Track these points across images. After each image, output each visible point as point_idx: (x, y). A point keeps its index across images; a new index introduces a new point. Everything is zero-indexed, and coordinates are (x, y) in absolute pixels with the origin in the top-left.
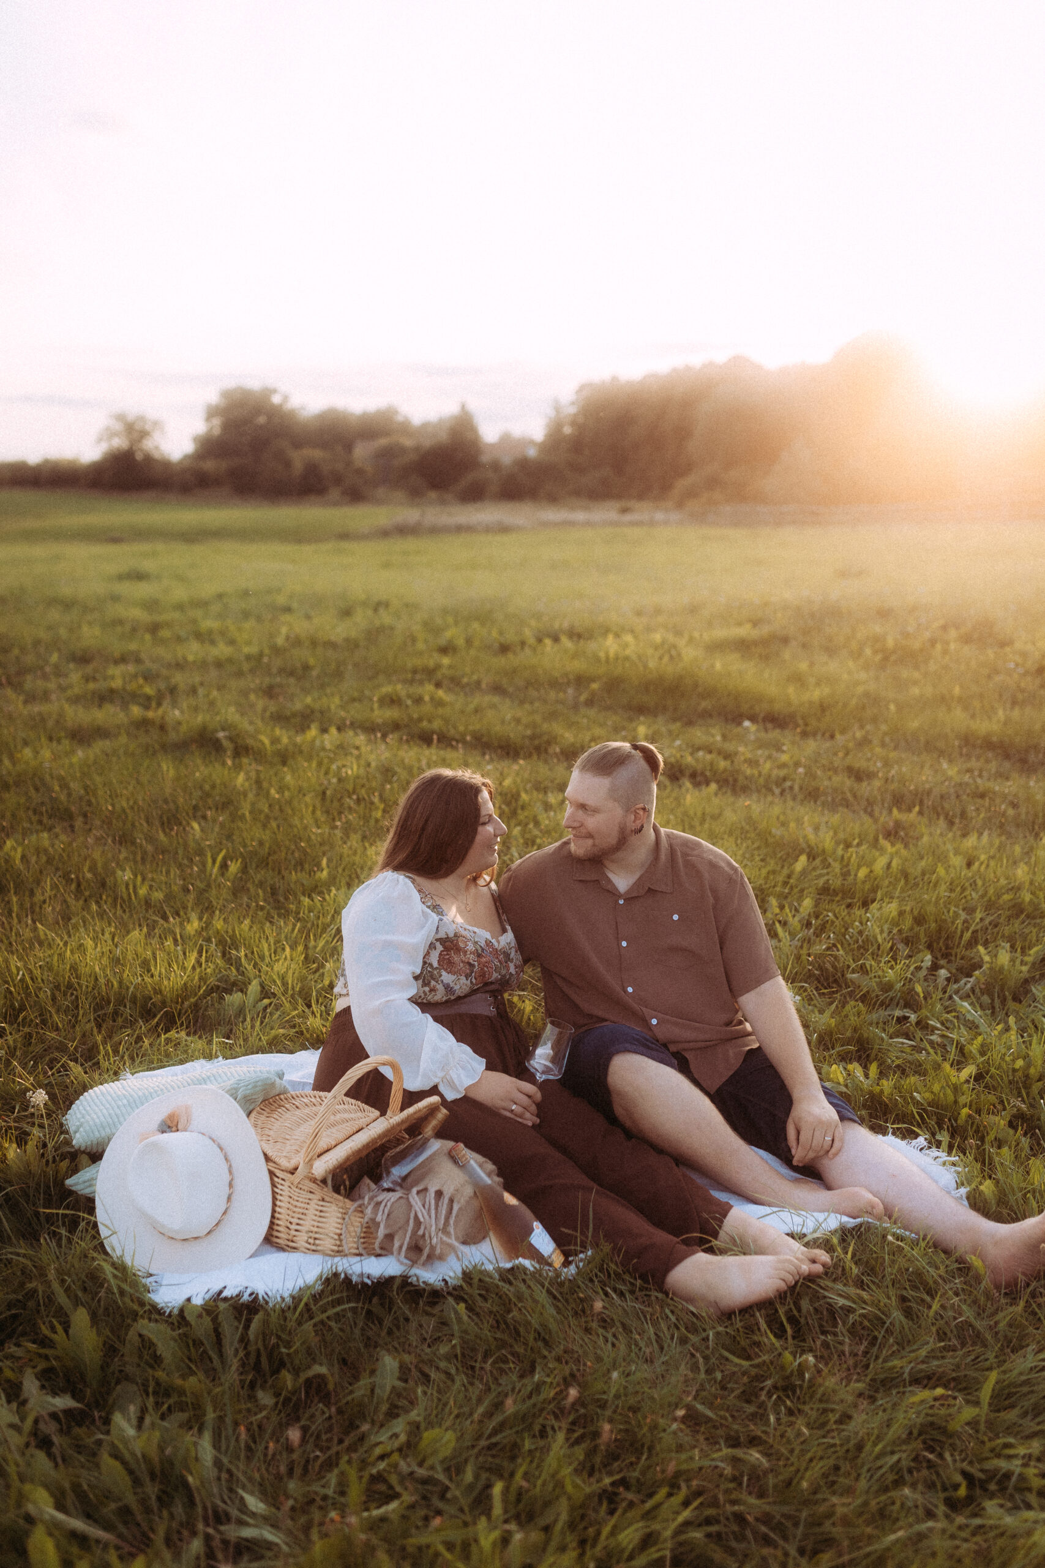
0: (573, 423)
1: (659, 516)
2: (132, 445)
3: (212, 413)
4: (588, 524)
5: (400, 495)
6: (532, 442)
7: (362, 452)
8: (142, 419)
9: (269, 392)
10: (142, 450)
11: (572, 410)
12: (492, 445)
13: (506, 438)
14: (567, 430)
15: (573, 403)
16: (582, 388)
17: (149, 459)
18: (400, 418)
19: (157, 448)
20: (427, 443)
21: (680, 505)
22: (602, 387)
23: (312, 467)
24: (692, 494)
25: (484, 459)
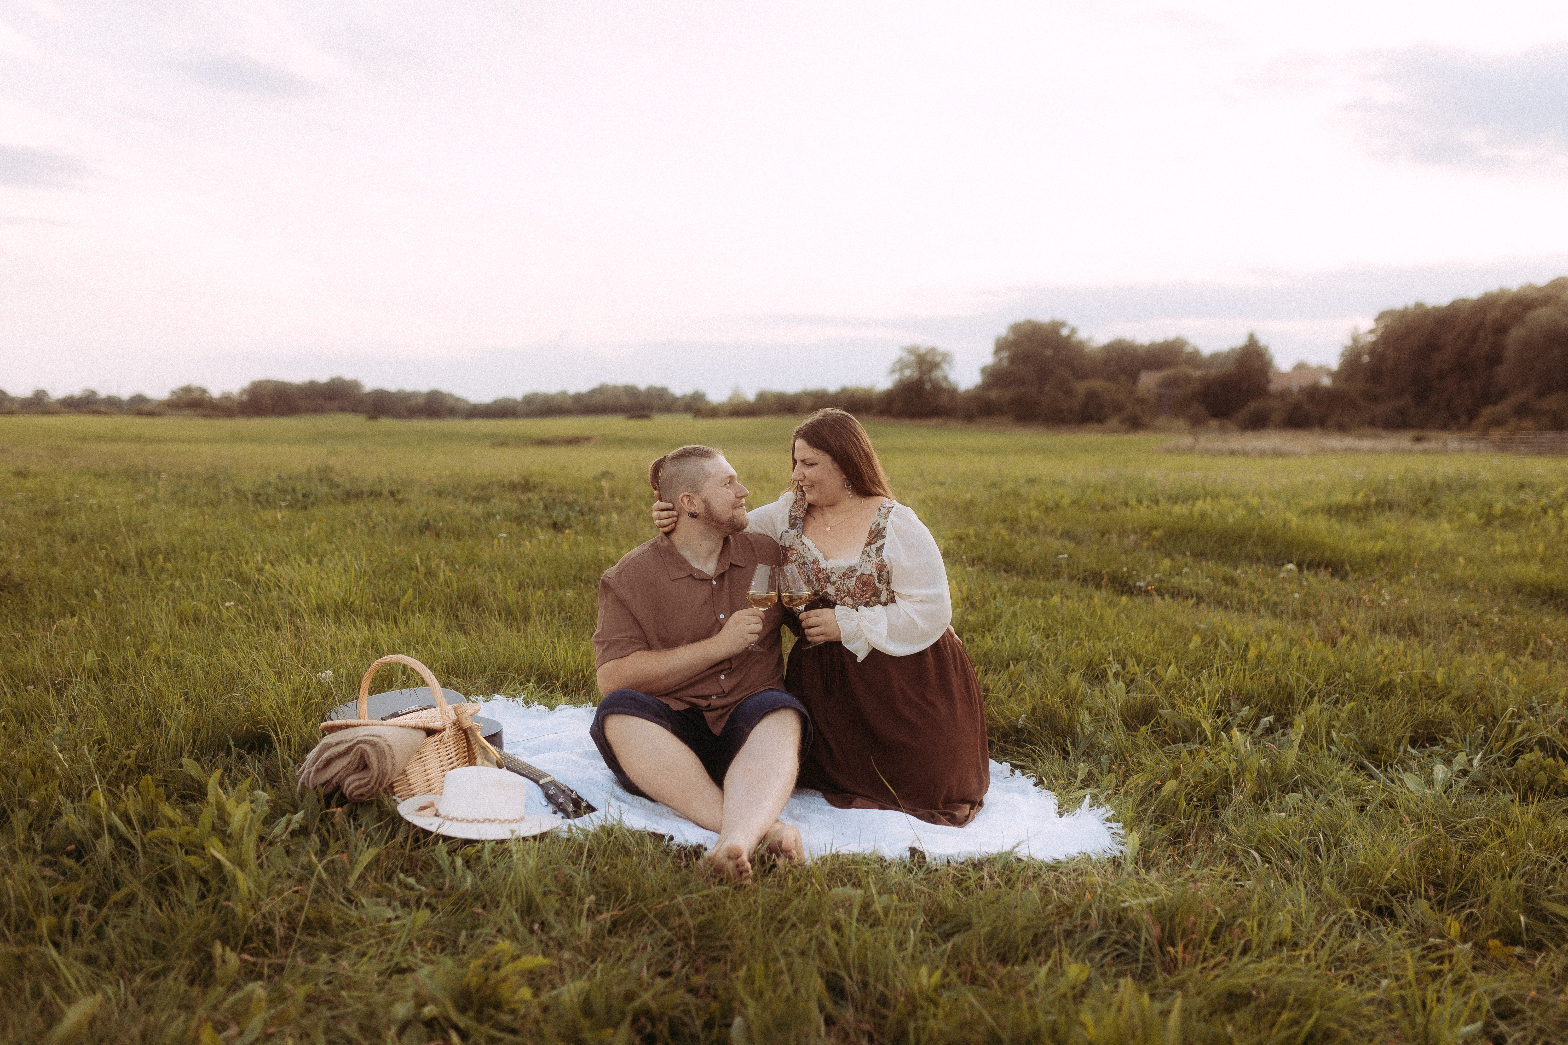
0: (1372, 351)
1: (1454, 444)
2: (921, 378)
3: (1001, 345)
5: (1181, 423)
6: (1330, 373)
7: (1148, 381)
8: (933, 351)
9: (1056, 326)
10: (930, 380)
11: (1372, 338)
12: (1285, 375)
13: (1301, 367)
15: (1373, 332)
16: (1382, 316)
17: (938, 389)
18: (1189, 350)
19: (945, 378)
20: (1214, 372)
21: (1484, 434)
22: (1403, 314)
23: (1092, 396)
24: (1498, 422)
25: (1274, 387)
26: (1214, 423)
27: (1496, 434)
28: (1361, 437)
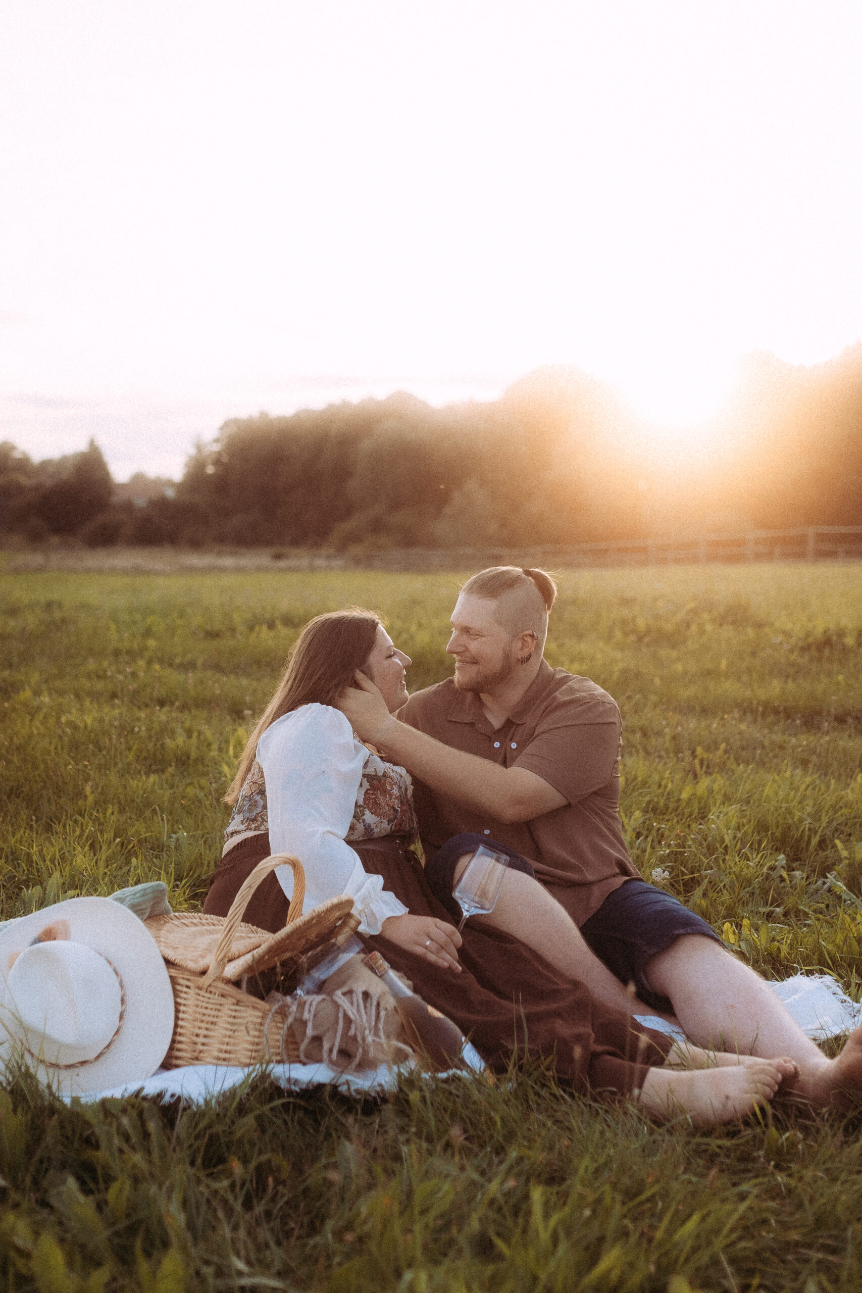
0: (217, 462)
1: (319, 562)
4: (238, 570)
5: (17, 539)
6: (170, 483)
11: (216, 448)
12: (123, 486)
13: (139, 479)
14: (210, 470)
15: (217, 441)
16: (227, 424)
18: (17, 455)
20: (49, 483)
21: (342, 548)
22: (249, 422)
24: (353, 538)
25: (115, 499)
26: (55, 540)
27: (356, 550)
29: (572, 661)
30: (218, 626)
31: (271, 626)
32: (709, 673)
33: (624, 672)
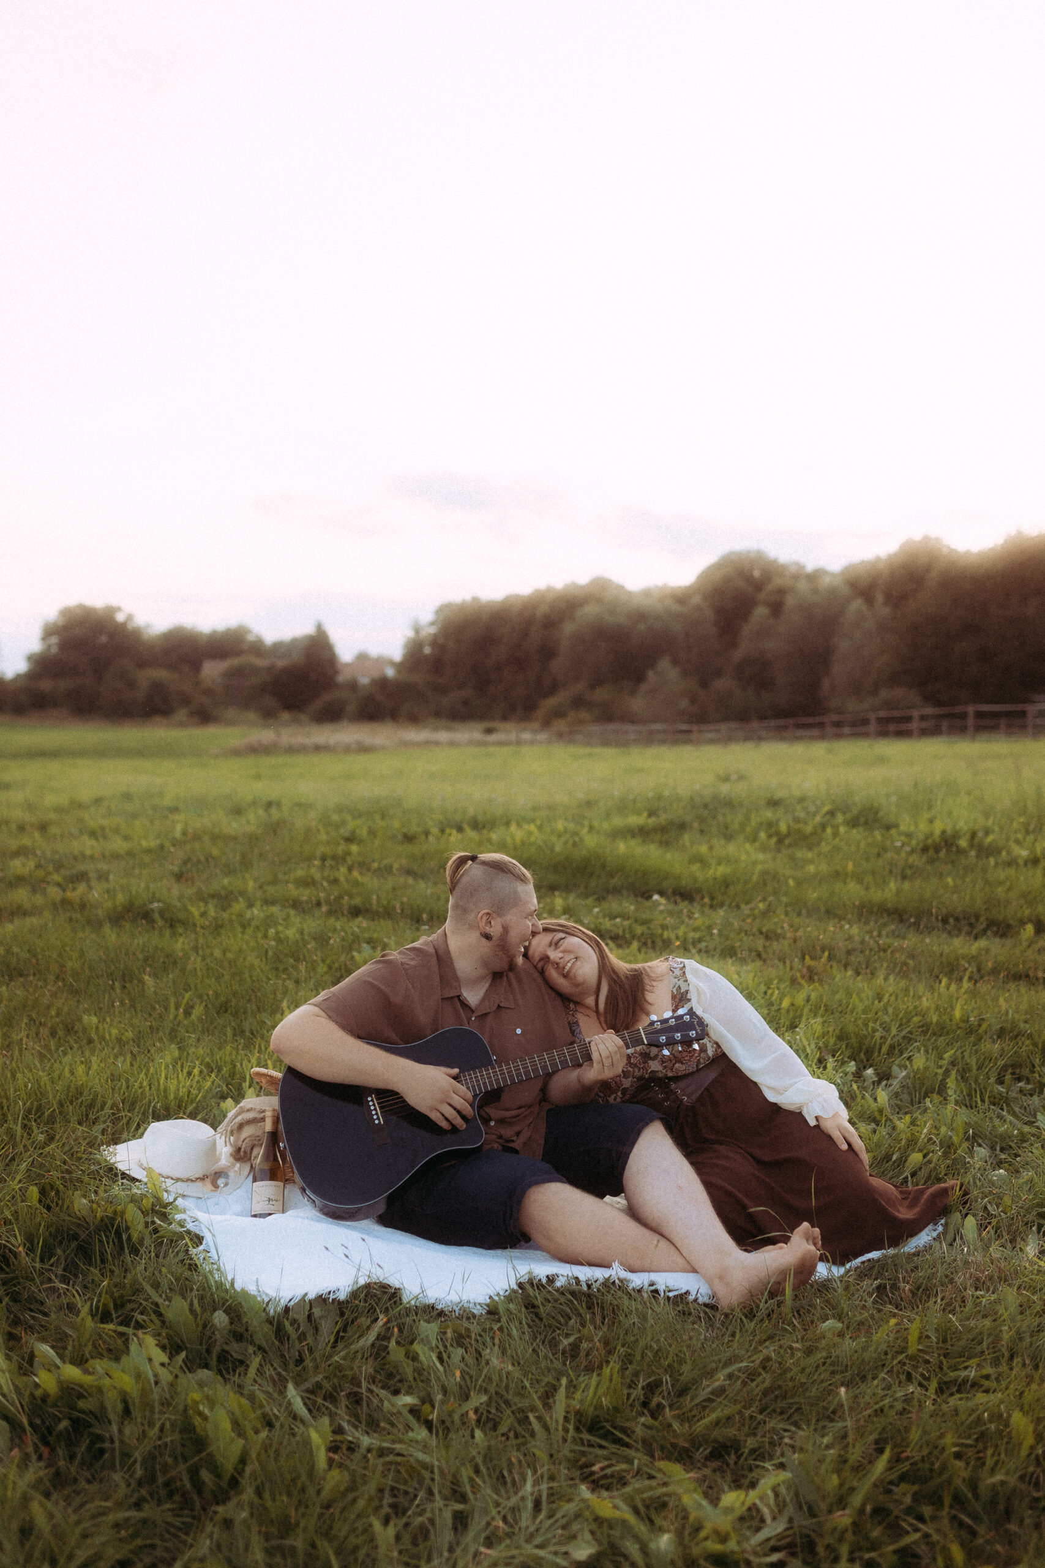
0: (434, 643)
1: (526, 736)
3: (49, 632)
4: (452, 744)
5: (251, 715)
6: (391, 663)
7: (212, 670)
9: (111, 611)
11: (433, 630)
12: (347, 665)
13: (362, 657)
14: (427, 650)
15: (432, 624)
16: (442, 608)
18: (251, 638)
20: (281, 663)
21: (546, 724)
22: (462, 607)
23: (158, 688)
24: (558, 713)
25: (341, 679)
26: (286, 716)
27: (560, 725)
28: (436, 729)
29: (719, 863)
30: (414, 829)
31: (460, 829)
32: (837, 874)
33: (765, 873)
